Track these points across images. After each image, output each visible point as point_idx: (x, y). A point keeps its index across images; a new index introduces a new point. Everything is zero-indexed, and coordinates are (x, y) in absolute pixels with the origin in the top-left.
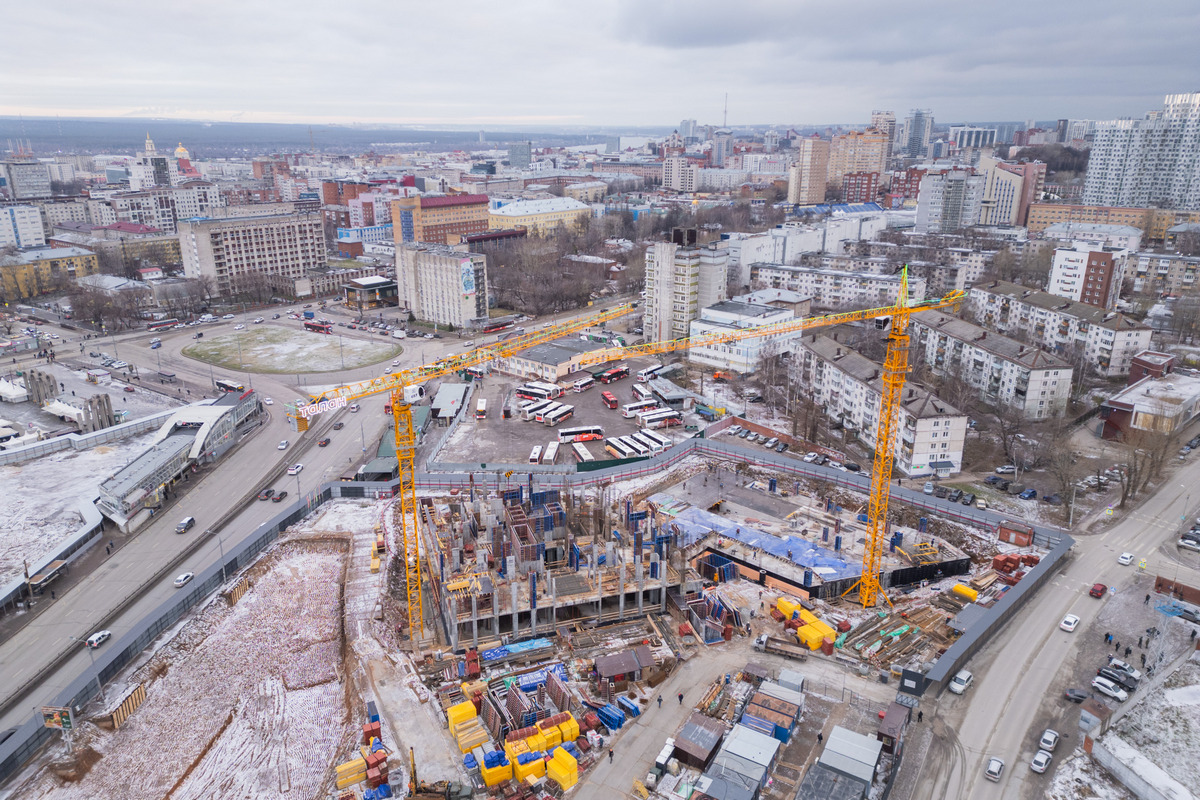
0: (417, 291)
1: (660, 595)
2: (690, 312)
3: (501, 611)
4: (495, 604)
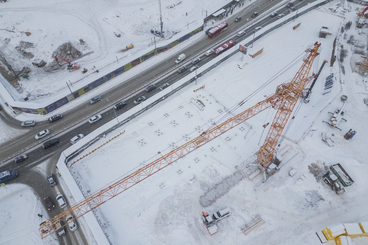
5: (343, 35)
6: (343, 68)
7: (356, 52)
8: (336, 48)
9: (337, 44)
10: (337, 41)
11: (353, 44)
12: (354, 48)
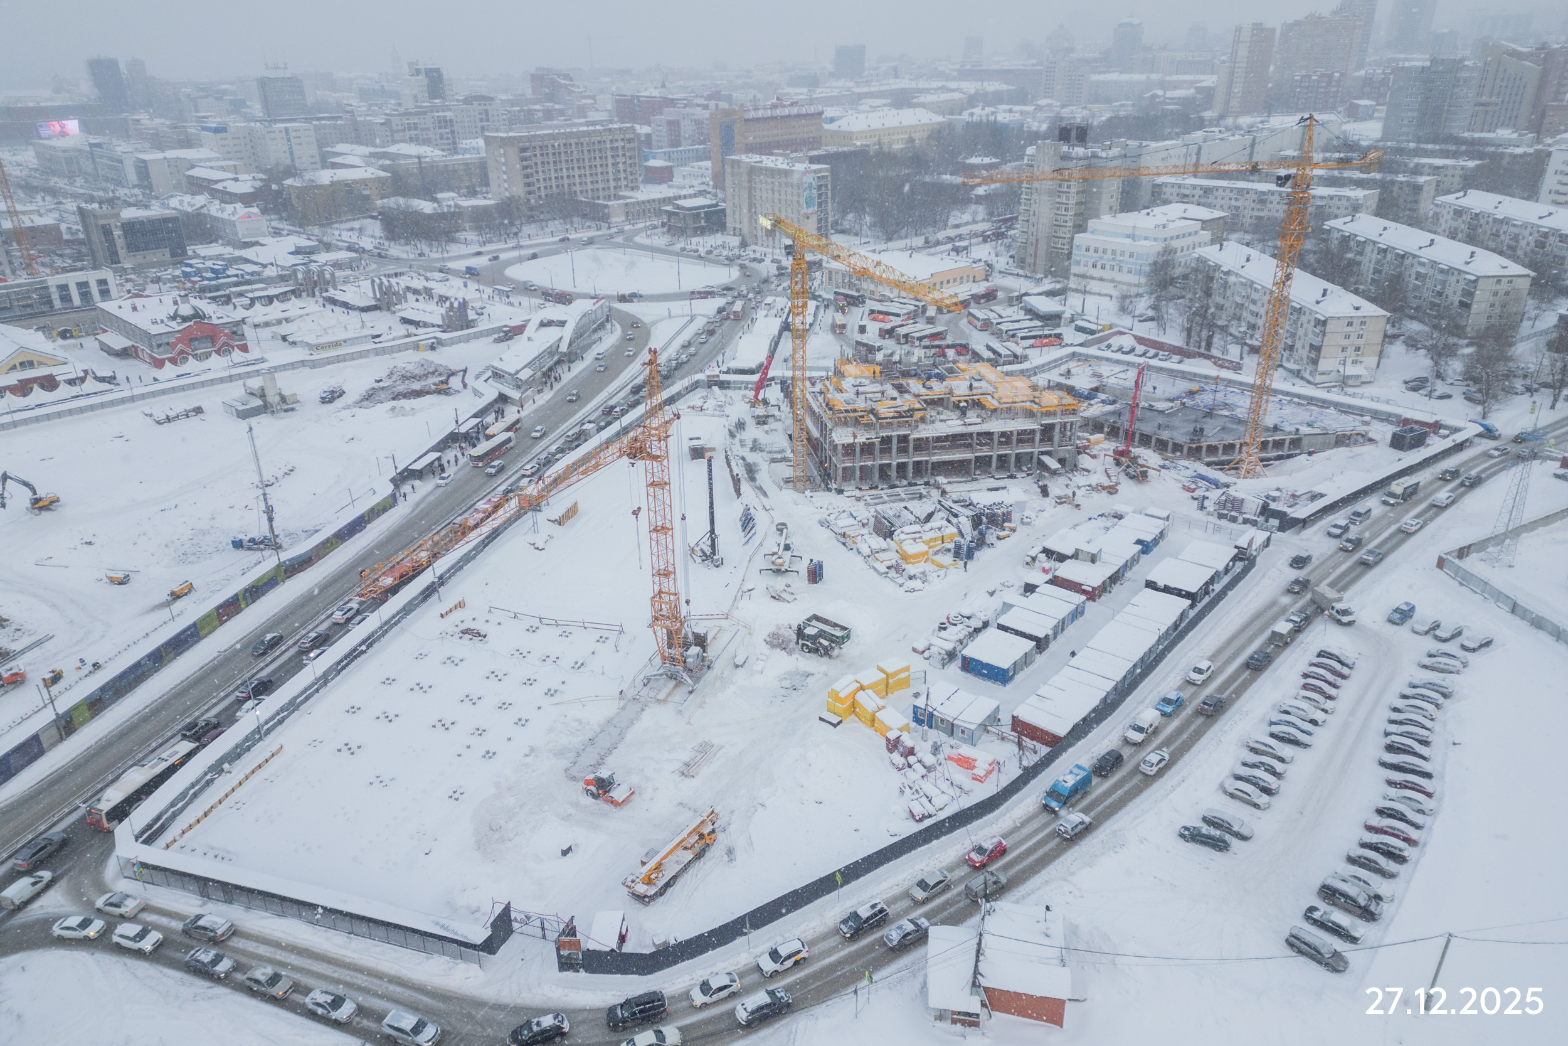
0: (750, 212)
1: (1032, 458)
2: (1075, 226)
3: (881, 459)
4: (877, 452)
5: (737, 441)
6: (760, 489)
7: (774, 461)
8: (733, 464)
9: (731, 458)
10: (729, 453)
11: (762, 451)
12: (767, 456)
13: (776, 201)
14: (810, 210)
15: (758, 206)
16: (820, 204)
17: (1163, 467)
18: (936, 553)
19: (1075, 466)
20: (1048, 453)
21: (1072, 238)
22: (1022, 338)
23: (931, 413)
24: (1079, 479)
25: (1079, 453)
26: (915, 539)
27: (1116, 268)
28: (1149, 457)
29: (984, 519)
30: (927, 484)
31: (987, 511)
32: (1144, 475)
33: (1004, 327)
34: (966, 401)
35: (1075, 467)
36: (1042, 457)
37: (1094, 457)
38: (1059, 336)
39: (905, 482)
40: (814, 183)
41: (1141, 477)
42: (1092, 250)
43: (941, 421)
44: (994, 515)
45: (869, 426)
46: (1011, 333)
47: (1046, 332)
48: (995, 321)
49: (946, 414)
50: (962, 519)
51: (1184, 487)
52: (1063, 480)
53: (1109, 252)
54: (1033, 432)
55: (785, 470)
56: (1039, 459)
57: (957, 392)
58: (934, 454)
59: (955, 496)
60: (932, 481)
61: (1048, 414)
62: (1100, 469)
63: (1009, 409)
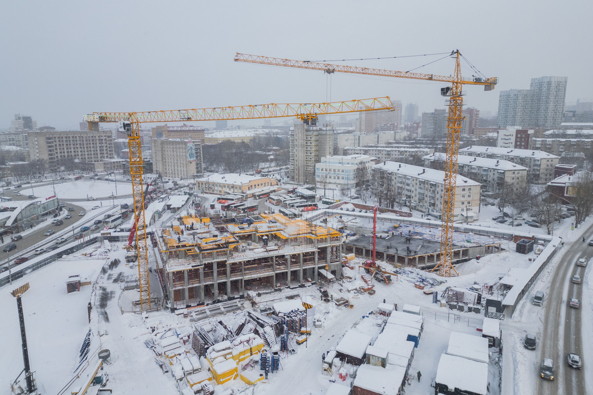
0: (162, 161)
1: (314, 272)
2: (315, 161)
3: (205, 282)
4: (202, 276)
5: (106, 276)
6: (105, 315)
7: (128, 288)
11: (123, 282)
12: (124, 285)
13: (175, 155)
14: (192, 159)
15: (167, 159)
16: (197, 157)
17: (396, 272)
18: (244, 368)
19: (342, 275)
20: (323, 268)
21: (315, 166)
22: (297, 207)
23: (242, 245)
24: (347, 285)
25: (343, 266)
26: (225, 356)
27: (336, 178)
28: (386, 266)
29: (285, 328)
30: (242, 297)
31: (287, 319)
32: (389, 278)
33: (288, 202)
34: (267, 235)
35: (342, 277)
36: (320, 271)
37: (352, 268)
38: (315, 205)
39: (226, 297)
40: (193, 147)
41: (387, 280)
42: (324, 170)
43: (250, 250)
44: (293, 321)
45: (195, 256)
46: (291, 205)
47: (309, 203)
48: (283, 200)
49: (254, 245)
50: (268, 329)
51: (416, 286)
52: (336, 286)
53: (332, 170)
54: (313, 253)
55: (134, 295)
56: (319, 272)
57: (260, 230)
58: (245, 274)
59: (262, 307)
60: (246, 295)
61: (322, 241)
62: (358, 277)
63: (296, 239)
